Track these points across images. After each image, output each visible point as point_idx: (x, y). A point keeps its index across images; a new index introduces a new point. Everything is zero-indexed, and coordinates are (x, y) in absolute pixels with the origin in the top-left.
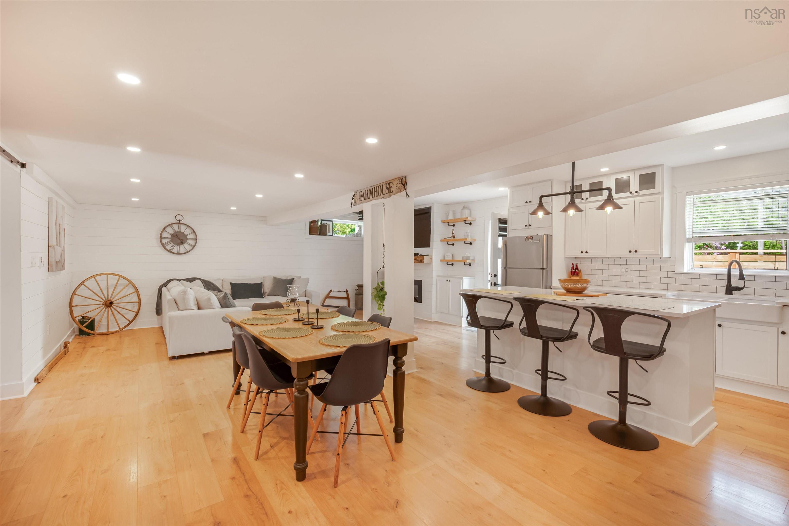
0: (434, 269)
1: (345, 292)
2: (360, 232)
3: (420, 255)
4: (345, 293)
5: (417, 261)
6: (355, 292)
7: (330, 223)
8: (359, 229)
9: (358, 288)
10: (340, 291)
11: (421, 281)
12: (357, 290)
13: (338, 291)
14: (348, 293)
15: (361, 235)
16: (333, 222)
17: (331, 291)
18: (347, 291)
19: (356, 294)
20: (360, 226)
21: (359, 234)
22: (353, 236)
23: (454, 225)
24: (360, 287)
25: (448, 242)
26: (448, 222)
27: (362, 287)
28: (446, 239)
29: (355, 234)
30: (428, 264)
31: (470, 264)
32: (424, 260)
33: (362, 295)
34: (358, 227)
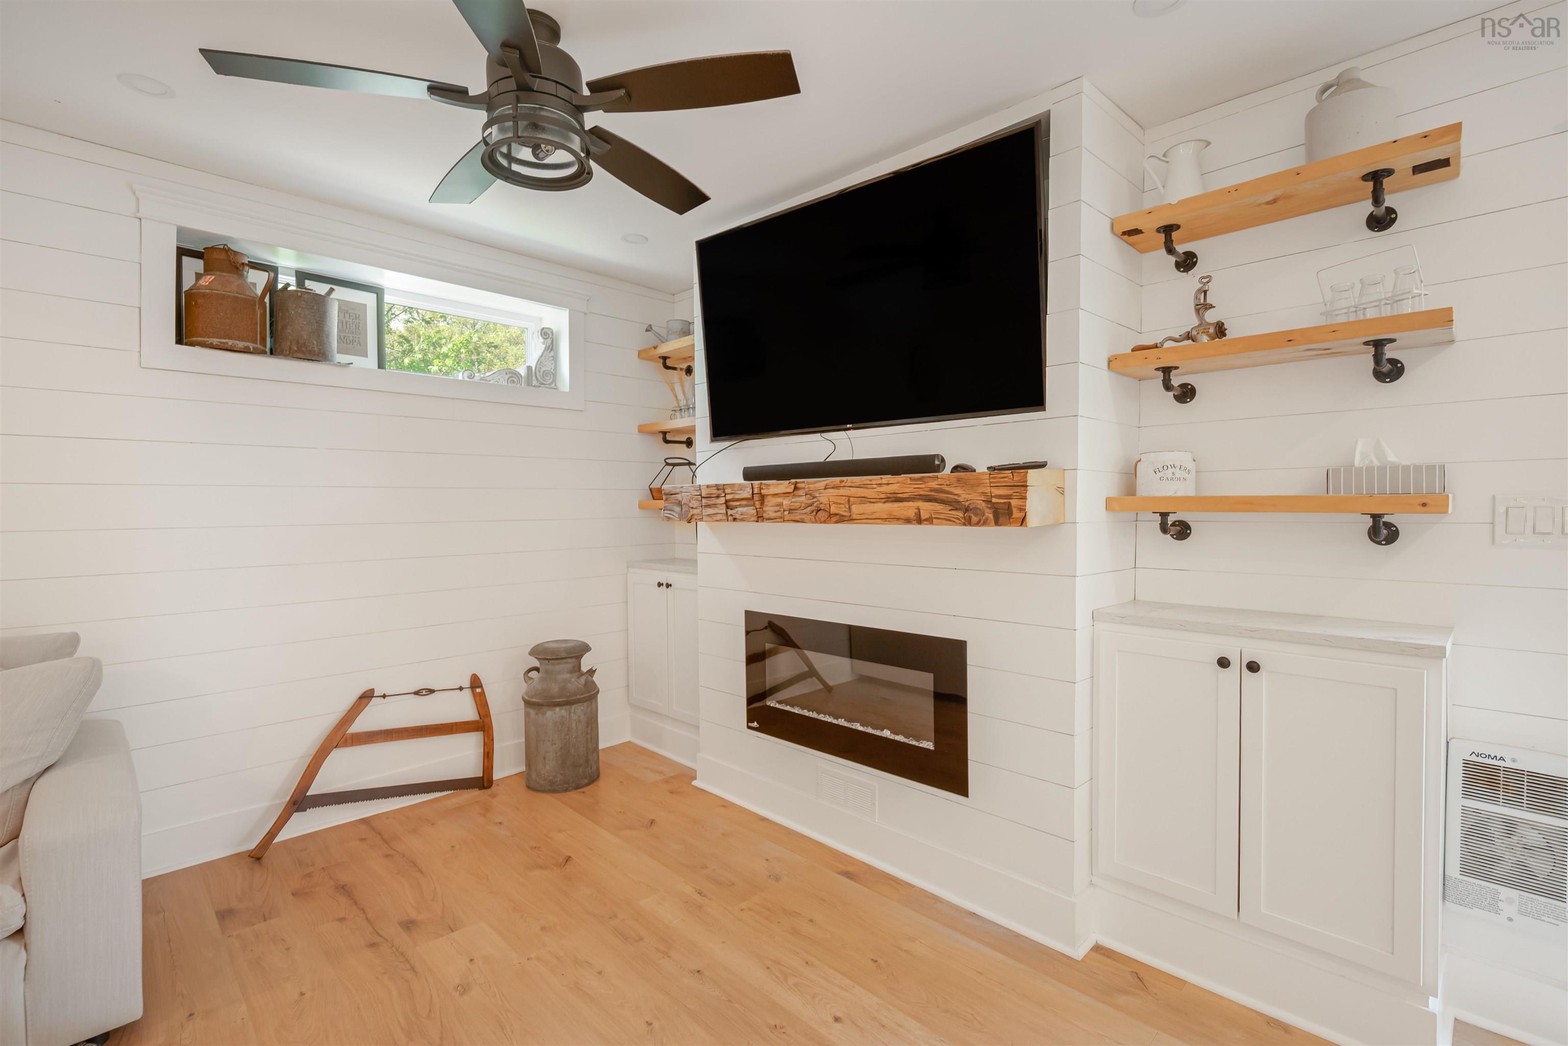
0: (1081, 569)
1: (461, 689)
2: (549, 366)
3: (956, 469)
4: (467, 693)
5: (960, 515)
6: (523, 689)
7: (369, 299)
8: (543, 346)
9: (540, 664)
10: (431, 691)
11: (957, 646)
12: (533, 674)
13: (417, 693)
14: (483, 692)
15: (554, 381)
16: (388, 298)
17: (367, 696)
18: (475, 683)
19: (528, 703)
20: (552, 332)
21: (545, 373)
22: (514, 382)
23: (1187, 262)
24: (551, 661)
25: (1167, 371)
26: (1168, 230)
27: (566, 663)
28: (1156, 346)
29: (523, 374)
30: (1043, 529)
31: (1388, 525)
32: (1025, 498)
33: (568, 707)
34: (542, 340)
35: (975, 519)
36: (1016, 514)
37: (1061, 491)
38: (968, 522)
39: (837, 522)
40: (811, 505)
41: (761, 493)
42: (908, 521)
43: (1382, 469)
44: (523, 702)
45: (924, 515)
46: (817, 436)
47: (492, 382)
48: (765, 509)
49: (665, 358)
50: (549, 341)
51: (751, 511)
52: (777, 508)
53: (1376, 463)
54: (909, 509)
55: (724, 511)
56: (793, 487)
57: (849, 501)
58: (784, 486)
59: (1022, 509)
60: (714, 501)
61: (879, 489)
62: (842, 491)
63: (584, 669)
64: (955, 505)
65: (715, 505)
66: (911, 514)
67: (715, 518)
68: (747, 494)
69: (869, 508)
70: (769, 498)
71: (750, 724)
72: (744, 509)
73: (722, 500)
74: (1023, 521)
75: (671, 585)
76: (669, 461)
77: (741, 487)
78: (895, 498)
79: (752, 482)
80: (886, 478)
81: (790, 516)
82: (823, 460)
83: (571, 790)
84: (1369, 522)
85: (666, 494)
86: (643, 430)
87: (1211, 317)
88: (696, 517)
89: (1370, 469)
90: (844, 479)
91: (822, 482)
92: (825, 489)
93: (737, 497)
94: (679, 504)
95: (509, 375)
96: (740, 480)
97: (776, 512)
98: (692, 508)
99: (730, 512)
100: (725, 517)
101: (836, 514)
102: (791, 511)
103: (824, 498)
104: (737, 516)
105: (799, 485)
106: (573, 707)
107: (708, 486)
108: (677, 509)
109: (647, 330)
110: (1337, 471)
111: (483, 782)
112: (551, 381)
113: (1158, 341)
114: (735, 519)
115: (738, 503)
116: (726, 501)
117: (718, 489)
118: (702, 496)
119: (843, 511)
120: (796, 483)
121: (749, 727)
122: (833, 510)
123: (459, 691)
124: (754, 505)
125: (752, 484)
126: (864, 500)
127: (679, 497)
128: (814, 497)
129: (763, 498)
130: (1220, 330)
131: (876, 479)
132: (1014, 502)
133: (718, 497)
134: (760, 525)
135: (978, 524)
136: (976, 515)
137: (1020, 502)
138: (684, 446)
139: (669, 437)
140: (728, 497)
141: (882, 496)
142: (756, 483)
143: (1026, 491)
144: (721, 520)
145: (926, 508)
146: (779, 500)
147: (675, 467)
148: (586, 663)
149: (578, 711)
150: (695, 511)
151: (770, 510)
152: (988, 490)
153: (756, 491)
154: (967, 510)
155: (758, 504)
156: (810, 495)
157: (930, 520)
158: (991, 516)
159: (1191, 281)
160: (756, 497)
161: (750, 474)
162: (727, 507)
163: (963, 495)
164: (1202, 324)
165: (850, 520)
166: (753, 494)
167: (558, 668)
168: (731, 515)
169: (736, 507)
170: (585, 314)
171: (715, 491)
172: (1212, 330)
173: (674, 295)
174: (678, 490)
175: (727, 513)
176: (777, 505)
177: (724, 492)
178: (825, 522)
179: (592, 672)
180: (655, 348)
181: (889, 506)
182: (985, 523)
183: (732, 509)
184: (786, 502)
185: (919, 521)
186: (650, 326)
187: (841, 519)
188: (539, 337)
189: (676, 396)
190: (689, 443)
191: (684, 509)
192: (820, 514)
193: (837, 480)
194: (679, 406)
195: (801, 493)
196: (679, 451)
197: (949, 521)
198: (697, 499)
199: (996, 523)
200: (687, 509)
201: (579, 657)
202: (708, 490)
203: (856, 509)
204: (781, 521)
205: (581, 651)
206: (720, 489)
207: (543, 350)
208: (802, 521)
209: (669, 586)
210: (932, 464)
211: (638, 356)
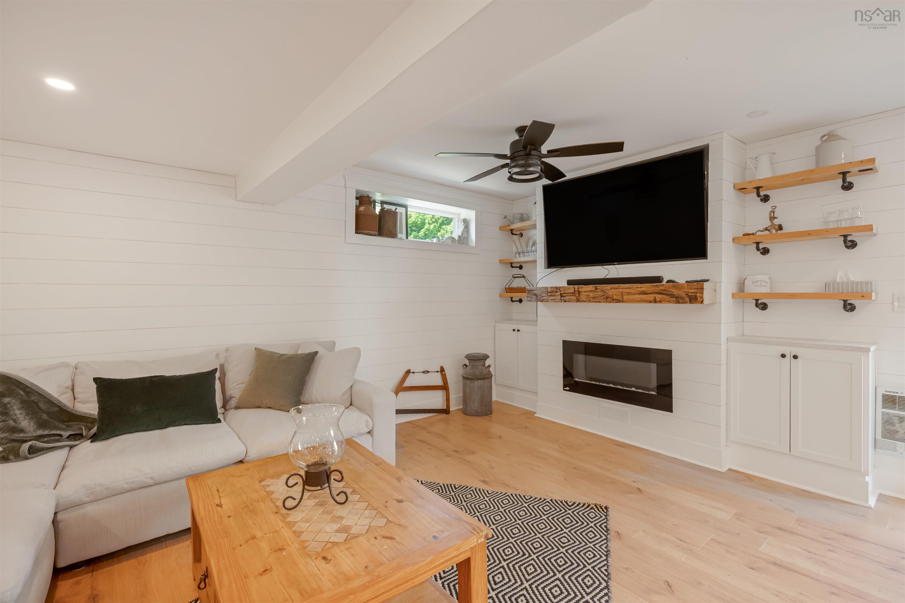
0: (723, 321)
1: (438, 372)
2: (465, 235)
3: (668, 282)
4: (439, 373)
5: (674, 299)
6: (462, 371)
7: (402, 210)
8: (463, 226)
9: (469, 362)
10: (428, 372)
11: (670, 352)
12: (466, 367)
13: (423, 372)
14: (445, 374)
15: (467, 241)
17: (408, 372)
18: (442, 370)
19: (464, 378)
20: (467, 220)
21: (464, 238)
22: (453, 242)
23: (766, 199)
24: (476, 361)
25: (758, 243)
26: (758, 189)
27: (482, 362)
28: (753, 234)
29: (456, 239)
30: (708, 305)
31: (850, 304)
32: (703, 293)
33: (483, 380)
34: (463, 223)
35: (681, 301)
36: (699, 299)
37: (715, 290)
38: (678, 302)
39: (616, 302)
40: (604, 295)
41: (579, 291)
42: (650, 302)
43: (847, 283)
44: (462, 377)
45: (657, 300)
46: (600, 267)
47: (446, 243)
48: (580, 297)
49: (512, 230)
50: (466, 224)
51: (574, 298)
52: (587, 297)
53: (845, 280)
54: (651, 297)
55: (560, 298)
56: (595, 288)
57: (622, 294)
58: (591, 287)
59: (702, 297)
60: (554, 294)
61: (638, 290)
62: (618, 290)
63: (486, 365)
64: (672, 296)
65: (555, 296)
66: (652, 299)
67: (555, 301)
68: (572, 291)
69: (632, 297)
70: (582, 292)
71: (565, 389)
72: (570, 297)
73: (559, 293)
74: (702, 302)
76: (514, 276)
77: (569, 288)
78: (644, 293)
79: (573, 285)
80: (640, 285)
81: (595, 300)
82: (603, 278)
84: (842, 303)
85: (528, 291)
86: (501, 262)
87: (776, 222)
88: (545, 300)
89: (843, 283)
90: (620, 285)
91: (609, 286)
92: (611, 289)
93: (566, 292)
94: (536, 295)
95: (451, 239)
96: (565, 285)
97: (586, 298)
98: (543, 296)
99: (562, 298)
100: (560, 301)
101: (616, 299)
102: (594, 298)
103: (610, 293)
104: (567, 300)
105: (597, 288)
106: (485, 380)
107: (551, 288)
108: (534, 297)
109: (504, 218)
110: (829, 284)
111: (446, 411)
112: (466, 241)
113: (754, 232)
114: (565, 301)
115: (567, 295)
116: (561, 294)
117: (556, 289)
118: (548, 291)
119: (619, 298)
120: (596, 287)
122: (615, 297)
123: (437, 373)
124: (575, 295)
125: (574, 287)
126: (629, 294)
127: (536, 292)
128: (605, 292)
129: (579, 293)
130: (780, 228)
131: (635, 285)
132: (698, 295)
133: (556, 292)
134: (578, 303)
135: (682, 303)
136: (681, 300)
137: (701, 295)
138: (518, 269)
139: (513, 265)
140: (562, 292)
141: (638, 292)
142: (576, 286)
143: (703, 291)
144: (558, 302)
145: (659, 297)
146: (588, 293)
147: (516, 278)
148: (487, 363)
149: (487, 381)
150: (544, 298)
151: (583, 297)
152: (687, 290)
153: (576, 290)
154: (677, 298)
155: (577, 295)
156: (603, 291)
157: (660, 302)
158: (688, 300)
159: (767, 207)
160: (576, 292)
161: (570, 282)
162: (561, 296)
163: (676, 292)
164: (773, 224)
165: (623, 301)
166: (575, 291)
167: (478, 364)
168: (563, 300)
170: (481, 212)
171: (555, 290)
172: (777, 227)
173: (513, 201)
174: (535, 289)
175: (561, 299)
176: (587, 296)
177: (560, 290)
178: (611, 302)
179: (489, 366)
180: (509, 226)
181: (641, 296)
182: (686, 303)
183: (563, 297)
184: (591, 294)
185: (655, 301)
186: (506, 216)
187: (618, 301)
188: (461, 222)
189: (517, 247)
190: (521, 267)
191: (538, 297)
192: (608, 299)
193: (616, 285)
194: (518, 251)
195: (599, 290)
196: (517, 271)
197: (669, 302)
198: (545, 293)
199: (691, 303)
200: (540, 297)
201: (486, 360)
202: (552, 289)
203: (625, 297)
204: (590, 302)
205: (486, 357)
206: (558, 289)
207: (463, 228)
208: (600, 302)
209: (518, 331)
210: (657, 280)
211: (500, 229)
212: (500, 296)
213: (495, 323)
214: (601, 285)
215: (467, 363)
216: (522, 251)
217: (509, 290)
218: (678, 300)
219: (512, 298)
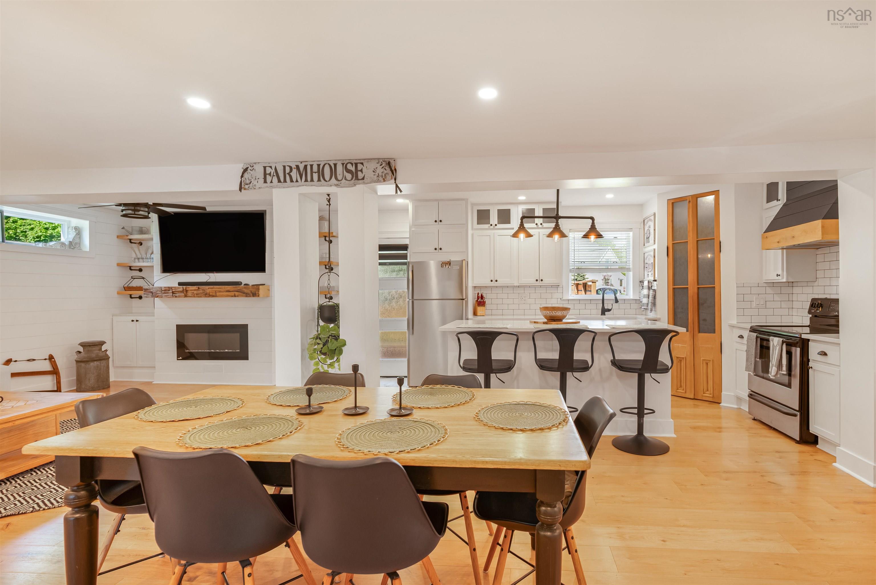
1: (46, 359)
2: (77, 241)
3: (245, 285)
4: (47, 361)
6: (75, 357)
8: (75, 233)
9: (84, 348)
10: (34, 360)
11: (246, 325)
12: (79, 353)
13: (28, 360)
14: (55, 360)
15: (80, 246)
17: (9, 361)
18: (51, 357)
19: (78, 362)
20: (79, 228)
21: (76, 244)
22: (63, 247)
24: (91, 347)
27: (98, 347)
29: (67, 244)
30: (264, 297)
32: (259, 291)
33: (100, 361)
34: (74, 230)
35: (248, 296)
36: (257, 294)
37: (269, 290)
38: (247, 296)
39: (212, 297)
40: (204, 293)
41: (186, 290)
42: (232, 296)
44: (75, 362)
46: (204, 274)
47: (53, 247)
48: (187, 294)
49: (130, 240)
50: (78, 231)
51: (183, 294)
52: (192, 294)
54: (233, 294)
55: (172, 295)
56: (198, 288)
57: (216, 292)
58: (195, 288)
59: (258, 294)
60: (167, 292)
61: (225, 289)
62: (213, 289)
63: (103, 350)
64: (244, 293)
65: (168, 293)
66: (233, 295)
67: (168, 297)
68: (181, 289)
69: (221, 293)
70: (189, 291)
72: (180, 294)
73: (171, 291)
74: (259, 296)
75: (138, 321)
76: (133, 277)
77: (178, 288)
78: (228, 291)
79: (183, 286)
80: (226, 287)
81: (198, 296)
82: (206, 281)
83: (101, 390)
85: (144, 289)
86: (119, 265)
88: (159, 296)
90: (214, 286)
91: (207, 287)
92: (208, 289)
93: (177, 290)
94: (152, 292)
95: (61, 244)
96: (177, 285)
97: (192, 295)
98: (158, 294)
99: (174, 295)
100: (172, 296)
102: (197, 294)
103: (208, 291)
104: (177, 296)
105: (200, 288)
106: (102, 361)
107: (165, 287)
108: (151, 294)
109: (122, 229)
112: (78, 246)
114: (176, 297)
116: (173, 292)
117: (169, 288)
118: (162, 290)
119: (214, 294)
120: (199, 287)
121: (177, 360)
122: (211, 294)
123: (44, 360)
124: (183, 293)
125: (183, 287)
126: (220, 292)
127: (152, 290)
128: (205, 291)
129: (187, 291)
131: (223, 286)
132: (257, 292)
133: (169, 290)
134: (186, 298)
135: (249, 297)
136: (248, 295)
137: (258, 292)
139: (132, 268)
140: (173, 291)
141: (225, 291)
142: (184, 287)
143: (259, 290)
144: (170, 297)
145: (237, 293)
146: (193, 291)
147: (135, 279)
148: (104, 348)
149: (103, 363)
150: (159, 295)
151: (189, 294)
152: (251, 290)
153: (184, 289)
154: (246, 294)
155: (185, 293)
156: (204, 290)
157: (238, 296)
158: (252, 295)
160: (184, 291)
161: (180, 284)
163: (246, 291)
165: (216, 296)
166: (183, 290)
167: (94, 349)
168: (175, 296)
169: (177, 293)
170: (95, 222)
171: (168, 289)
174: (151, 288)
175: (173, 295)
176: (192, 293)
177: (172, 289)
178: (208, 297)
179: (106, 351)
180: (127, 236)
181: (227, 293)
182: (251, 297)
183: (174, 294)
184: (195, 292)
185: (235, 296)
186: (124, 227)
187: (213, 296)
188: (72, 229)
189: (136, 253)
190: (140, 270)
191: (154, 294)
192: (207, 295)
193: (212, 286)
194: (137, 257)
195: (200, 289)
196: (137, 273)
197: (242, 296)
198: (160, 291)
199: (253, 296)
200: (155, 294)
201: (102, 345)
202: (165, 289)
203: (218, 294)
204: (195, 297)
205: (102, 343)
206: (170, 288)
207: (75, 235)
208: (201, 297)
209: (137, 321)
210: (238, 283)
211: (117, 238)
212: (118, 293)
213: (113, 316)
214: (202, 286)
215: (81, 349)
216: (142, 257)
217: (127, 288)
218: (247, 295)
219: (131, 295)
